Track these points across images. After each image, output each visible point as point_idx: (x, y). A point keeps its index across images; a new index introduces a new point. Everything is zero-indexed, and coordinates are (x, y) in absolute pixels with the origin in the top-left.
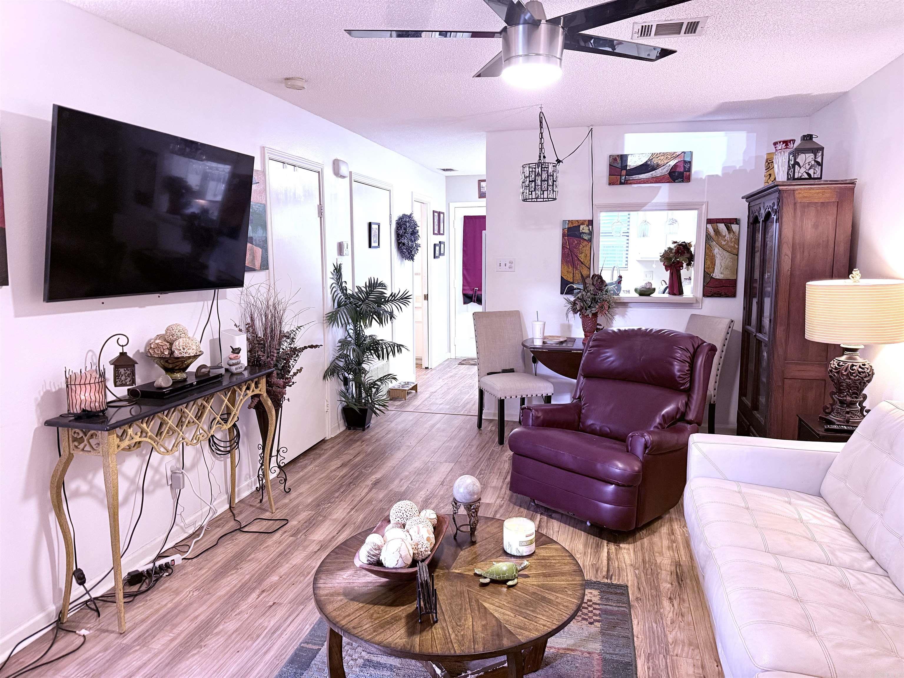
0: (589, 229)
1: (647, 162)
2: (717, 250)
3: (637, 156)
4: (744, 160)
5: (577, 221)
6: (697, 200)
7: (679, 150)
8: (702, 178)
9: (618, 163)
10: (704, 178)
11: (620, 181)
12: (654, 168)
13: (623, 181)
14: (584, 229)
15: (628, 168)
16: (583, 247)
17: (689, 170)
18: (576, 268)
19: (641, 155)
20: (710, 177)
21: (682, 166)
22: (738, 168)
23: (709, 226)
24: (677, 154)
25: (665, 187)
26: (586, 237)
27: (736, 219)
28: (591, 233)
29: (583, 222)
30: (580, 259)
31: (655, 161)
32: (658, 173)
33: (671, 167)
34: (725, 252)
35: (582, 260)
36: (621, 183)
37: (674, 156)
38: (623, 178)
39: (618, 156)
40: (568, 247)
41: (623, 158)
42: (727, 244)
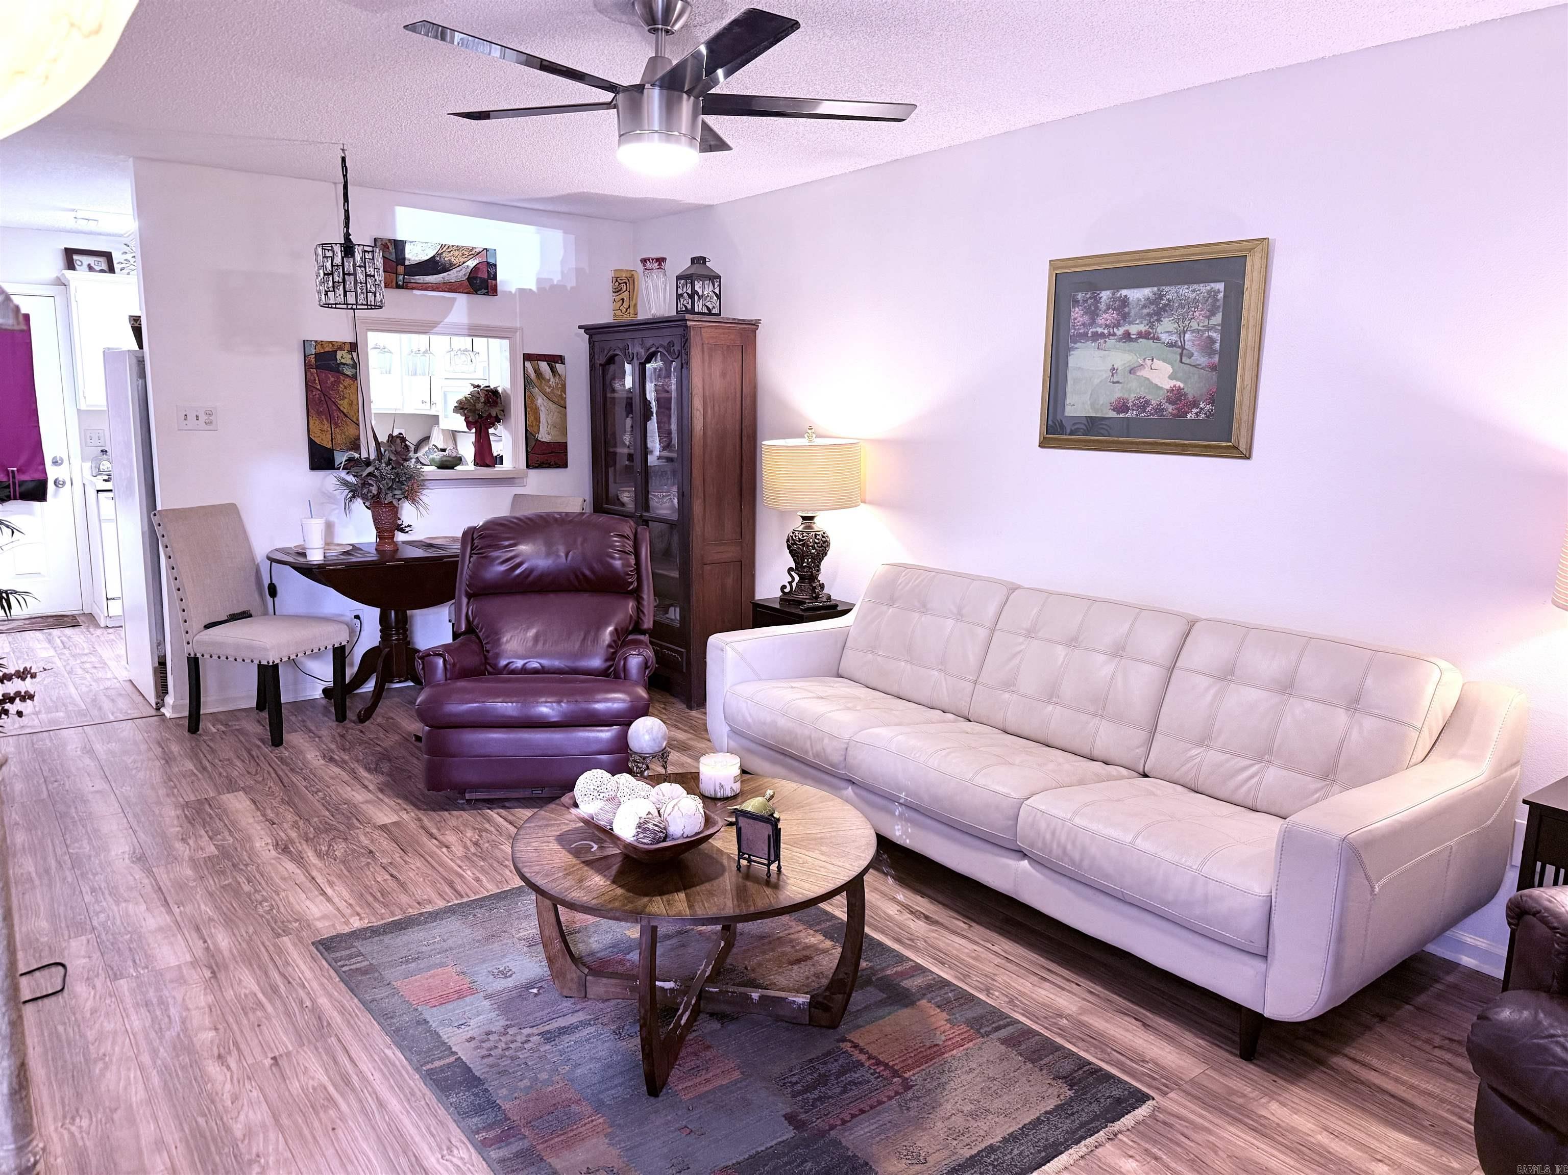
0: (352, 359)
1: (434, 257)
2: (540, 401)
3: (420, 245)
4: (562, 273)
5: (331, 342)
6: (508, 324)
7: (479, 245)
8: (510, 292)
9: (390, 253)
10: (513, 292)
11: (397, 283)
12: (445, 269)
13: (400, 283)
14: (343, 356)
15: (407, 263)
16: (345, 388)
17: (495, 278)
18: (336, 424)
19: (425, 245)
20: (521, 291)
21: (485, 270)
22: (555, 283)
23: (528, 364)
24: (478, 250)
25: (461, 300)
26: (349, 372)
27: (561, 356)
28: (355, 366)
29: (341, 346)
30: (342, 408)
31: (447, 257)
32: (452, 276)
33: (469, 270)
34: (551, 403)
35: (345, 411)
36: (398, 287)
37: (472, 253)
38: (401, 277)
39: (389, 240)
40: (319, 387)
41: (399, 246)
42: (552, 392)
